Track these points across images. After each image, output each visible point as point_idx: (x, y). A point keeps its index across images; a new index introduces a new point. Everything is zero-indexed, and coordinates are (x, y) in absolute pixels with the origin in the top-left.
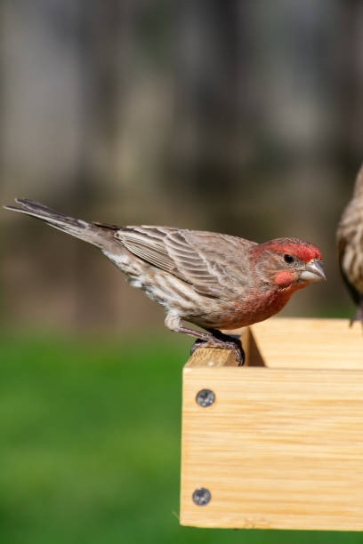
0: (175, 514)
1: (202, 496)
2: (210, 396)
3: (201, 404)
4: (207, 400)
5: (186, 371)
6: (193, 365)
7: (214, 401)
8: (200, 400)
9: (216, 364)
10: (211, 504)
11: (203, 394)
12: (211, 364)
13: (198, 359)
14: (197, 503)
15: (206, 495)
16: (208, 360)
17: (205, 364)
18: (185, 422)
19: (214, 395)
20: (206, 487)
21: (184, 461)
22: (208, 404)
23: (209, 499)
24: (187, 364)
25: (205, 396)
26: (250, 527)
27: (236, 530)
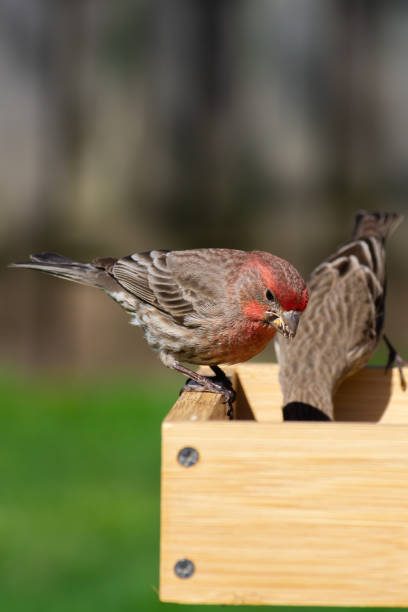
0: (154, 588)
1: (185, 567)
2: (194, 454)
3: (182, 463)
4: (190, 459)
5: (166, 426)
6: (173, 420)
7: (197, 459)
8: (182, 459)
9: (199, 418)
10: (196, 577)
11: (186, 452)
12: (194, 418)
13: (180, 412)
14: (180, 575)
15: (189, 567)
16: (191, 413)
17: (187, 418)
18: (165, 484)
19: (198, 454)
20: (190, 557)
21: (164, 528)
22: (191, 464)
23: (193, 571)
24: (168, 418)
25: (188, 455)
26: (239, 602)
27: (224, 607)
